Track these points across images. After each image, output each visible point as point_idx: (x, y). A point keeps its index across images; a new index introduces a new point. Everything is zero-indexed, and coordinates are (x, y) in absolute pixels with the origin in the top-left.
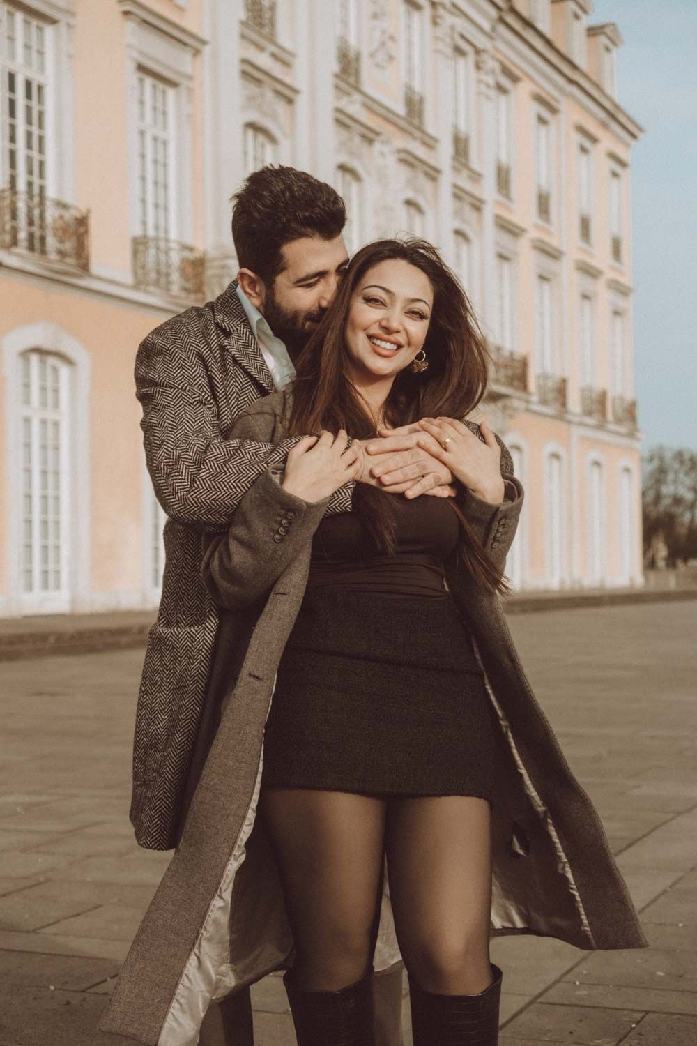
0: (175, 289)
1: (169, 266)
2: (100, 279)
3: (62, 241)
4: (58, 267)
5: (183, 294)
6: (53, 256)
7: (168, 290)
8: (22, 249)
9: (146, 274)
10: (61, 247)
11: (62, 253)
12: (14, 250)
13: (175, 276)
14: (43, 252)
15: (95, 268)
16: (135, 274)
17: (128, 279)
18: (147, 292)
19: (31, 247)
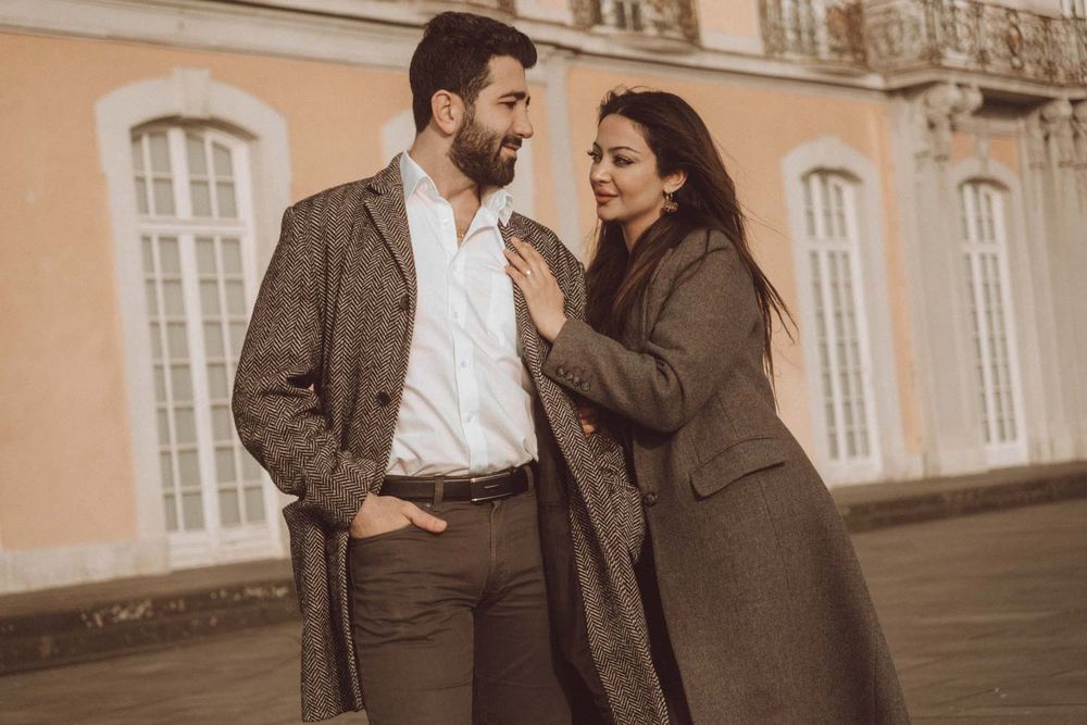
0: (824, 51)
1: (812, 19)
2: (716, 52)
3: (659, 10)
4: (658, 44)
5: (835, 57)
6: (651, 31)
7: (815, 53)
8: (609, 28)
9: (782, 38)
10: (659, 17)
11: (661, 26)
12: (598, 29)
13: (822, 35)
14: (638, 27)
15: (708, 38)
16: (765, 39)
17: (755, 45)
18: (783, 61)
19: (621, 24)
